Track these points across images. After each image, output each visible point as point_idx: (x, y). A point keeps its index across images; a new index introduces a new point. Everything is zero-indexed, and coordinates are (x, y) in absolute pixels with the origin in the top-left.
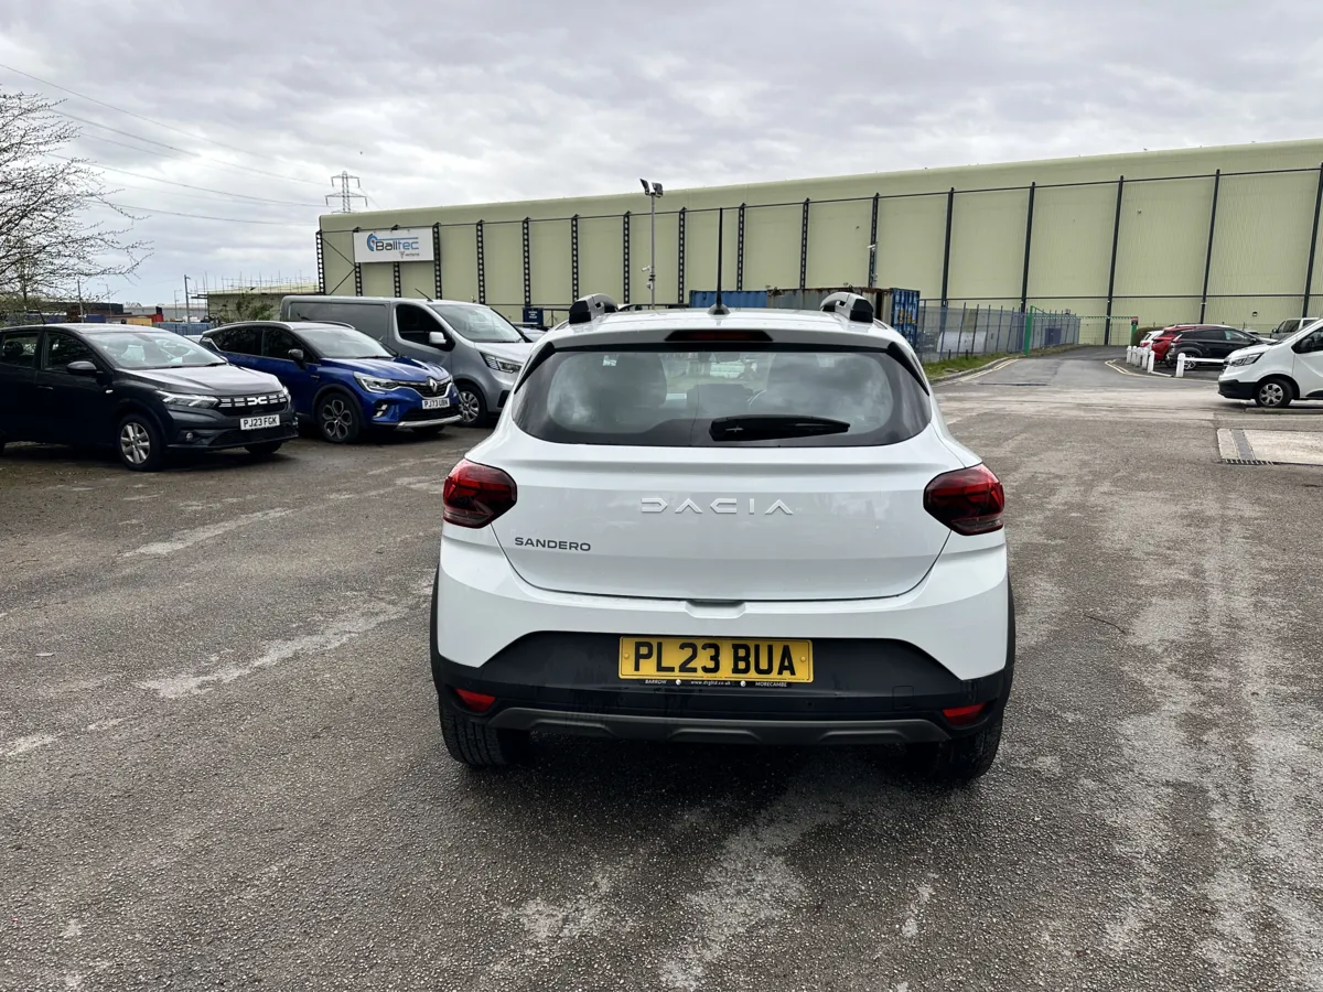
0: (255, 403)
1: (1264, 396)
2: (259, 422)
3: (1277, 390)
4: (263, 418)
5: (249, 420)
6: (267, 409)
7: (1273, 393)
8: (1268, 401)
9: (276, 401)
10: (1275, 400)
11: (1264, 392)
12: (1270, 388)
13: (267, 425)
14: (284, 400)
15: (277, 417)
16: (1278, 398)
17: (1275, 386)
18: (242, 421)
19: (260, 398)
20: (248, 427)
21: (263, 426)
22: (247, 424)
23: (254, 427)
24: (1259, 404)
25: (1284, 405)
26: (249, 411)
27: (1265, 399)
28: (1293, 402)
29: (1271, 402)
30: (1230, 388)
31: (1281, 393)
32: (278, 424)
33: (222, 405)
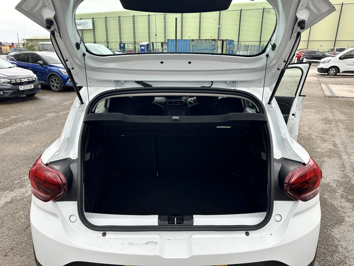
0: (24, 81)
1: (330, 72)
2: (26, 87)
3: (334, 70)
4: (27, 86)
5: (22, 87)
6: (29, 83)
7: (332, 71)
8: (331, 74)
9: (32, 80)
10: (333, 73)
11: (330, 71)
12: (332, 70)
13: (29, 88)
14: (35, 79)
15: (33, 85)
16: (334, 73)
17: (333, 69)
18: (20, 87)
19: (26, 79)
20: (22, 89)
21: (28, 88)
22: (22, 88)
23: (24, 89)
24: (328, 75)
25: (335, 75)
26: (22, 84)
27: (330, 73)
28: (338, 74)
29: (332, 74)
30: (321, 70)
31: (335, 71)
32: (33, 87)
33: (12, 82)
